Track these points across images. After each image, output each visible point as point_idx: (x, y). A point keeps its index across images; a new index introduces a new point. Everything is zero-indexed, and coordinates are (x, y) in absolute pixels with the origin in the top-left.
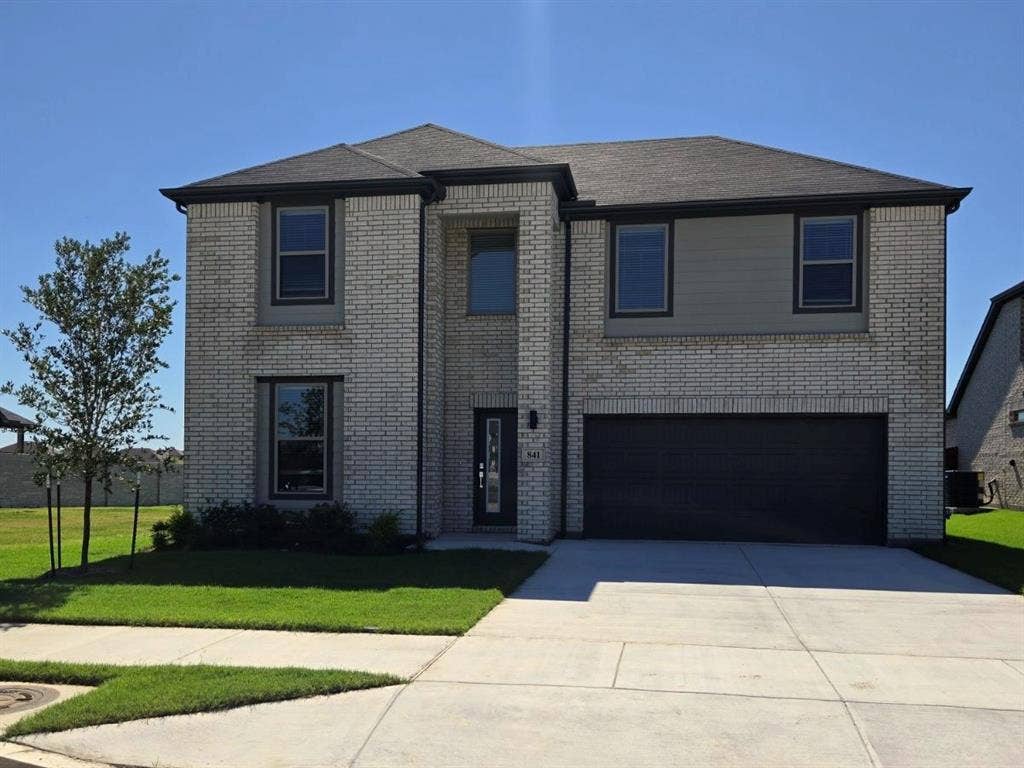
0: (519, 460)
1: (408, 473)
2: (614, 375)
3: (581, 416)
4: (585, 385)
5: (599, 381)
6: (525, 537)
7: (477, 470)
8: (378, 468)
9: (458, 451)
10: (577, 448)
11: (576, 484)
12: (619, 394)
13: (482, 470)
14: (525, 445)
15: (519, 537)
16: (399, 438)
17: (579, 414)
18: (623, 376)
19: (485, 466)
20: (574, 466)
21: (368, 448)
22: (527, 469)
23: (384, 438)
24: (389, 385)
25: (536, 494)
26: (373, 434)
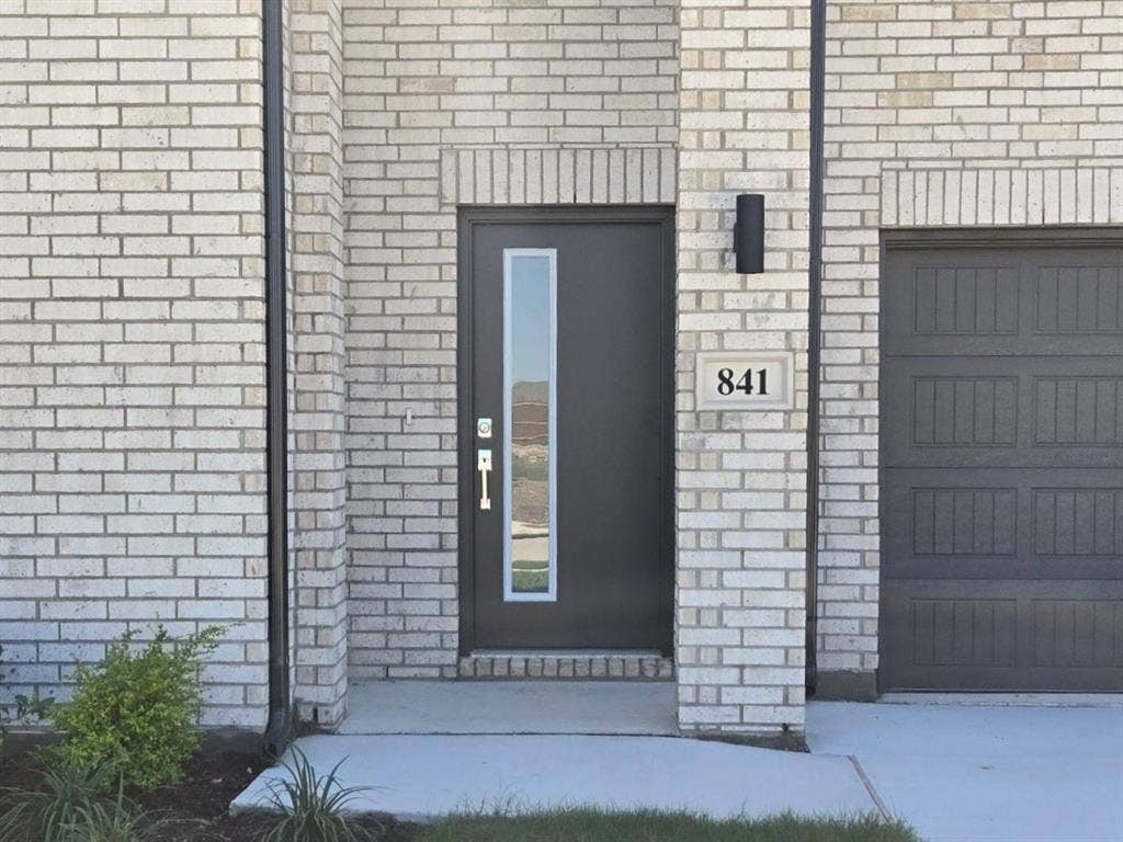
0: (682, 402)
1: (225, 462)
2: (998, 79)
3: (874, 237)
4: (887, 116)
5: (942, 98)
6: (707, 717)
7: (468, 445)
8: (94, 440)
9: (393, 374)
10: (856, 356)
11: (854, 493)
12: (1019, 150)
13: (486, 444)
14: (709, 342)
15: (687, 716)
16: (183, 310)
17: (863, 227)
18: (1033, 80)
19: (498, 428)
20: (845, 425)
21: (43, 354)
22: (716, 441)
23: (114, 310)
24: (129, 71)
25: (753, 540)
26: (62, 288)
